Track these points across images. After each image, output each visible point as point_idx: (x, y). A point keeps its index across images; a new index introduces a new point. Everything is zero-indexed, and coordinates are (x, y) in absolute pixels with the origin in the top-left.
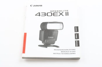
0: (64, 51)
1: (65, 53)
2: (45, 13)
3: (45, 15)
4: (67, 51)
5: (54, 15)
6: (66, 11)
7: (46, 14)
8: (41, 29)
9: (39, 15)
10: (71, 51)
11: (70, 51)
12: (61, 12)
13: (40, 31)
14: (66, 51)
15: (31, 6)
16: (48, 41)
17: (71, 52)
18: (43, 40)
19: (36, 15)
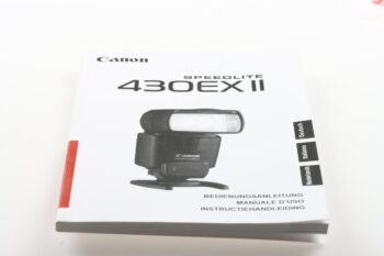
0: (252, 200)
1: (255, 206)
2: (162, 83)
3: (163, 89)
4: (265, 199)
5: (199, 89)
6: (253, 78)
7: (166, 86)
8: (142, 131)
9: (136, 88)
10: (285, 198)
11: (277, 199)
12: (232, 82)
13: (139, 135)
14: (261, 200)
15: (99, 59)
16: (174, 169)
17: (286, 204)
18: (151, 165)
19: (121, 87)
